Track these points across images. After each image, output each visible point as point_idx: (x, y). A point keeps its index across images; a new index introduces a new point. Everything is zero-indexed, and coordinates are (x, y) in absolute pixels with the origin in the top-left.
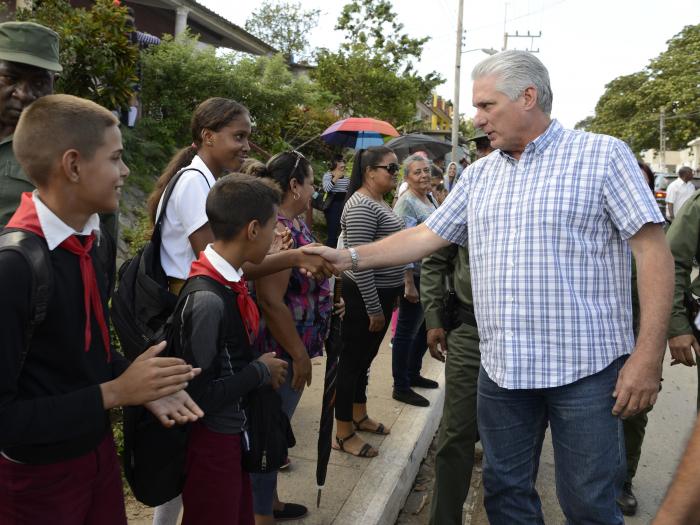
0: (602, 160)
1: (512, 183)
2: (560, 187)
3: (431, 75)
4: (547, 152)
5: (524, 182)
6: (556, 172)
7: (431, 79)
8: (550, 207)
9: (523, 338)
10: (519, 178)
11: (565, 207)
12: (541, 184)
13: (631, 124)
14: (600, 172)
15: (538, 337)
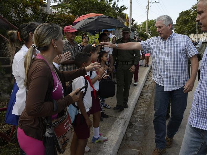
0: (185, 41)
1: (165, 45)
2: (177, 47)
3: (122, 6)
4: (173, 38)
5: (168, 45)
6: (176, 43)
7: (122, 8)
8: (175, 51)
9: (168, 80)
10: (166, 44)
11: (179, 51)
12: (172, 46)
13: (187, 25)
14: (185, 43)
15: (171, 80)
